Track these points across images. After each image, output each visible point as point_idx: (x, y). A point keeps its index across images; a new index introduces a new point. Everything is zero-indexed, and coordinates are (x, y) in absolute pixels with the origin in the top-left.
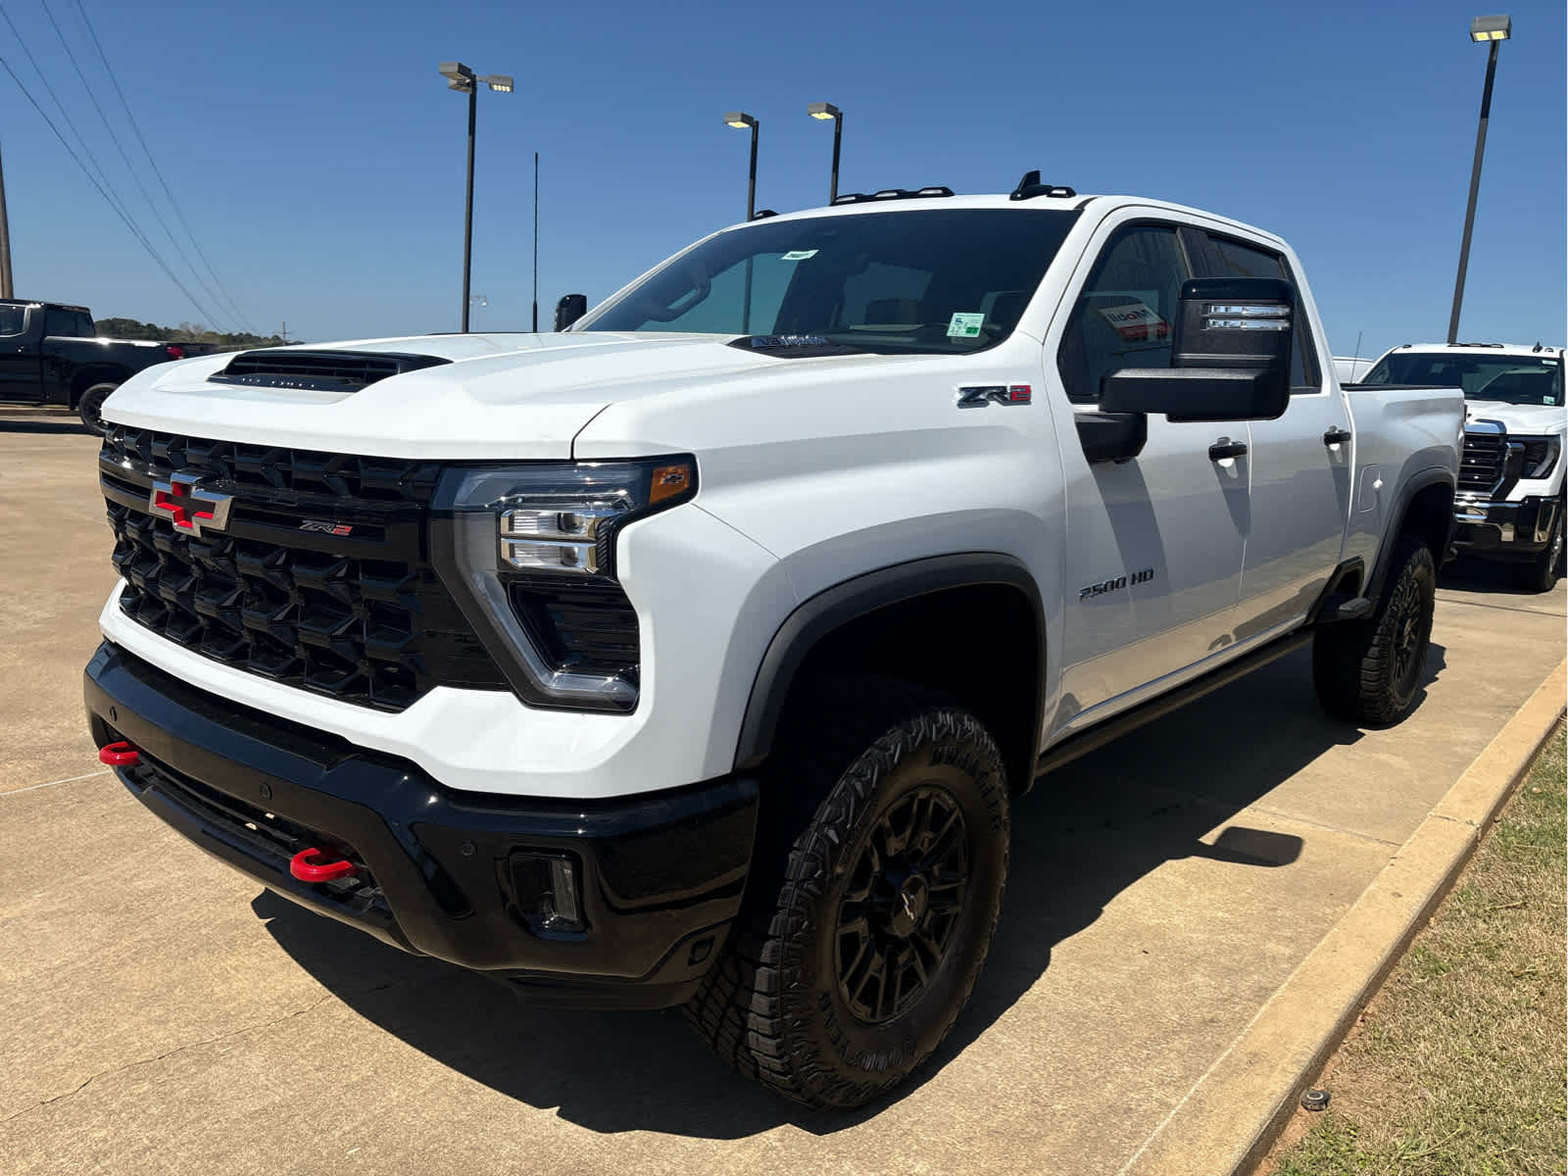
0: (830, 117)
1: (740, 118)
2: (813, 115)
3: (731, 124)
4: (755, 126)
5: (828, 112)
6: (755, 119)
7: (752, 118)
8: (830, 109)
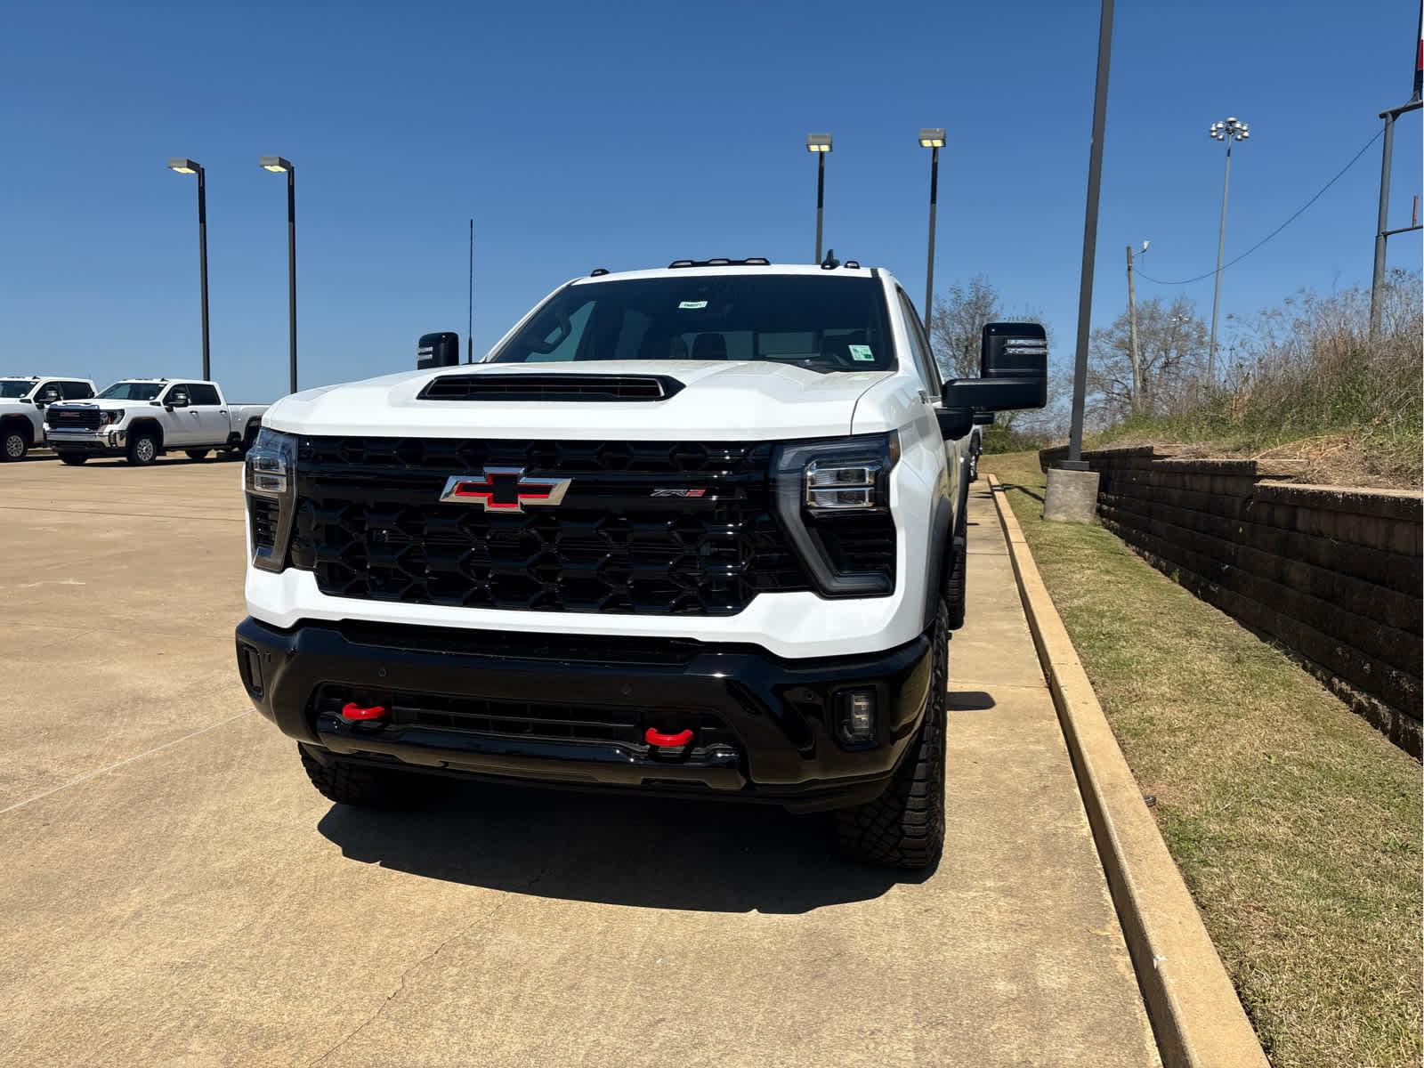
0: (283, 170)
1: (186, 164)
2: (266, 167)
3: (176, 169)
4: (201, 173)
5: (281, 165)
6: (201, 166)
7: (198, 165)
8: (282, 163)
